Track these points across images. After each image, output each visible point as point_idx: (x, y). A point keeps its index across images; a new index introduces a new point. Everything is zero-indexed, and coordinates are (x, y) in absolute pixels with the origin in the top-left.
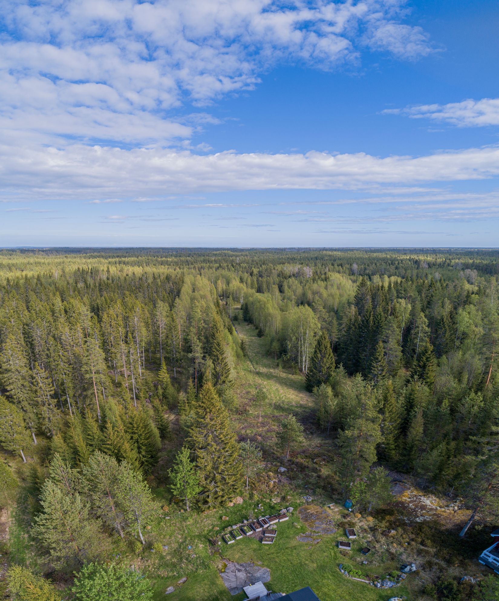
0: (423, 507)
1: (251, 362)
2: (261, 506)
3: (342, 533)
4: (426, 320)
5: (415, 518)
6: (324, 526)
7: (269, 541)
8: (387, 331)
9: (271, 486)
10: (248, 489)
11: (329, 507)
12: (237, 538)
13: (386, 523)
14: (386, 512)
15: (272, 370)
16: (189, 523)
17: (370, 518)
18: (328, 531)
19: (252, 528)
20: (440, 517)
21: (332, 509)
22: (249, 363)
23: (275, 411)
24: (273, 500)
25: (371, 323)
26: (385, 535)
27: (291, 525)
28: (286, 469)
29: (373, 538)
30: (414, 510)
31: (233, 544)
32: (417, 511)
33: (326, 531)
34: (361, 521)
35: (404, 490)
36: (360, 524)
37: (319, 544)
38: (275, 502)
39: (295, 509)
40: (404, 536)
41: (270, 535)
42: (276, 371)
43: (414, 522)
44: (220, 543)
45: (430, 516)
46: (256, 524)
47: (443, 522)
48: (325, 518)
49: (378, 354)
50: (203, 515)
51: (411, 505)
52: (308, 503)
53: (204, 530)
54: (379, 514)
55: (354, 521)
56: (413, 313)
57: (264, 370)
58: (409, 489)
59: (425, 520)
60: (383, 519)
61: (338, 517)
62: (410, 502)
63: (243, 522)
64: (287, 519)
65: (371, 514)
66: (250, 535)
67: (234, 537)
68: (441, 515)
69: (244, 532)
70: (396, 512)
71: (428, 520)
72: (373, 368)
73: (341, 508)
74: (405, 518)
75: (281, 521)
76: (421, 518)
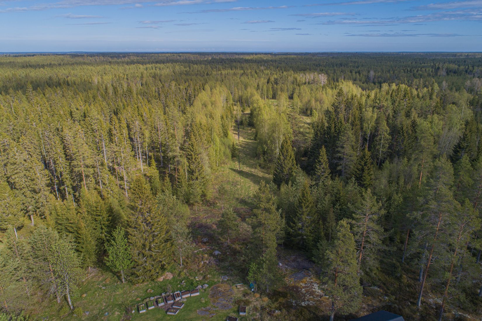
0: (312, 293)
1: (239, 162)
2: (184, 282)
3: (236, 309)
4: (388, 128)
5: (302, 301)
6: (224, 302)
7: (173, 312)
8: (343, 138)
9: (201, 266)
10: (182, 268)
11: (236, 286)
12: (149, 308)
13: (277, 304)
14: (281, 294)
15: (253, 170)
16: (118, 293)
17: (266, 299)
18: (225, 307)
19: (166, 300)
20: (322, 303)
21: (238, 288)
22: (237, 163)
23: (239, 204)
24: (197, 277)
25: (333, 130)
26: (270, 315)
27: (198, 299)
28: (220, 253)
29: (260, 316)
30: (304, 295)
31: (143, 313)
32: (306, 296)
33: (224, 306)
34: (257, 300)
35: (304, 277)
36: (255, 304)
37: (213, 318)
38: (197, 280)
39: (209, 287)
40: (286, 317)
41: (176, 307)
42: (256, 170)
43: (300, 306)
44: (133, 312)
45: (314, 301)
46: (170, 297)
47: (323, 309)
48: (229, 295)
49: (321, 157)
50: (134, 287)
51: (303, 290)
52: (223, 282)
53: (127, 300)
54: (274, 295)
55: (251, 300)
56: (377, 122)
57: (246, 169)
58: (310, 276)
59: (308, 305)
60: (276, 300)
61: (240, 295)
62: (304, 287)
63: (161, 294)
64: (198, 294)
65: (268, 295)
66: (162, 306)
67: (147, 306)
68: (324, 302)
69: (157, 302)
70: (289, 295)
71: (311, 304)
72: (317, 170)
73: (246, 288)
74: (294, 302)
75: (192, 295)
76: (306, 303)
